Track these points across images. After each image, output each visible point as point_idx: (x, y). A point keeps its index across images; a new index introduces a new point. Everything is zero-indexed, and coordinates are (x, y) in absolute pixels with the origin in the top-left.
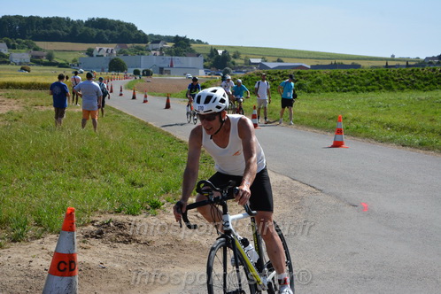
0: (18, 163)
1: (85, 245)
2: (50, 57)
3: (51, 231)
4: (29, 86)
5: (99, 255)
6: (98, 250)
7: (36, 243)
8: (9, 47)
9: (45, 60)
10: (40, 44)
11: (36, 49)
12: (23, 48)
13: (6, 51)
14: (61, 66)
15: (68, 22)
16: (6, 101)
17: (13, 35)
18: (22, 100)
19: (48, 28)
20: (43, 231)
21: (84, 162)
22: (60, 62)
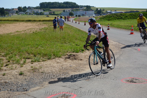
0: (48, 40)
1: (66, 60)
2: (54, 13)
3: (57, 57)
4: (49, 21)
5: (69, 63)
6: (69, 61)
7: (54, 60)
8: (44, 10)
9: (53, 13)
10: (51, 9)
11: (50, 11)
12: (47, 11)
13: (43, 12)
14: (57, 15)
15: (58, 3)
16: (44, 25)
17: (45, 7)
18: (47, 24)
19: (53, 5)
20: (55, 57)
21: (64, 40)
22: (57, 14)
